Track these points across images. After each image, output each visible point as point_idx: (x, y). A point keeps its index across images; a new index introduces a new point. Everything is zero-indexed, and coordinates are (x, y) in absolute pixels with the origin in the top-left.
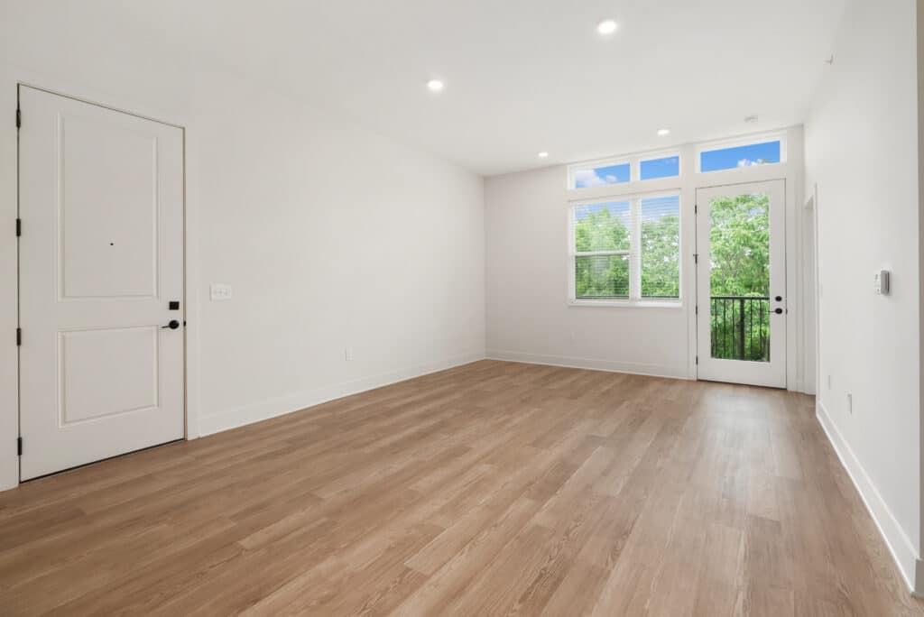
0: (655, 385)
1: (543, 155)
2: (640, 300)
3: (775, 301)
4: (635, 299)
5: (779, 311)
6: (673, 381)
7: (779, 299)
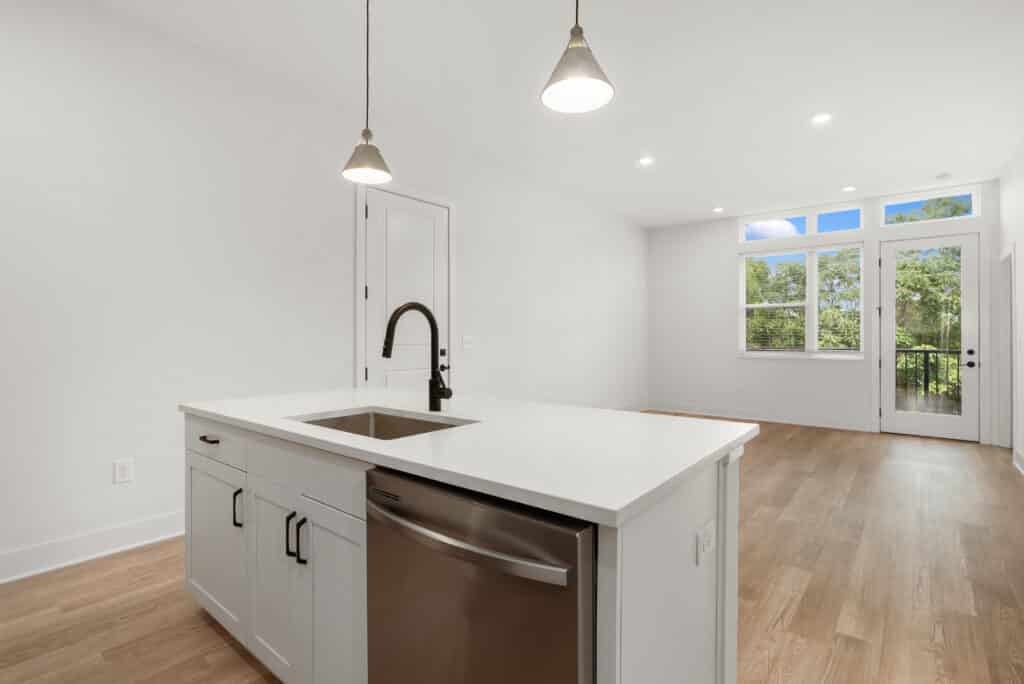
0: (837, 438)
1: (718, 210)
2: (817, 353)
3: (967, 355)
4: (813, 352)
5: (971, 365)
6: (855, 433)
7: (971, 352)
